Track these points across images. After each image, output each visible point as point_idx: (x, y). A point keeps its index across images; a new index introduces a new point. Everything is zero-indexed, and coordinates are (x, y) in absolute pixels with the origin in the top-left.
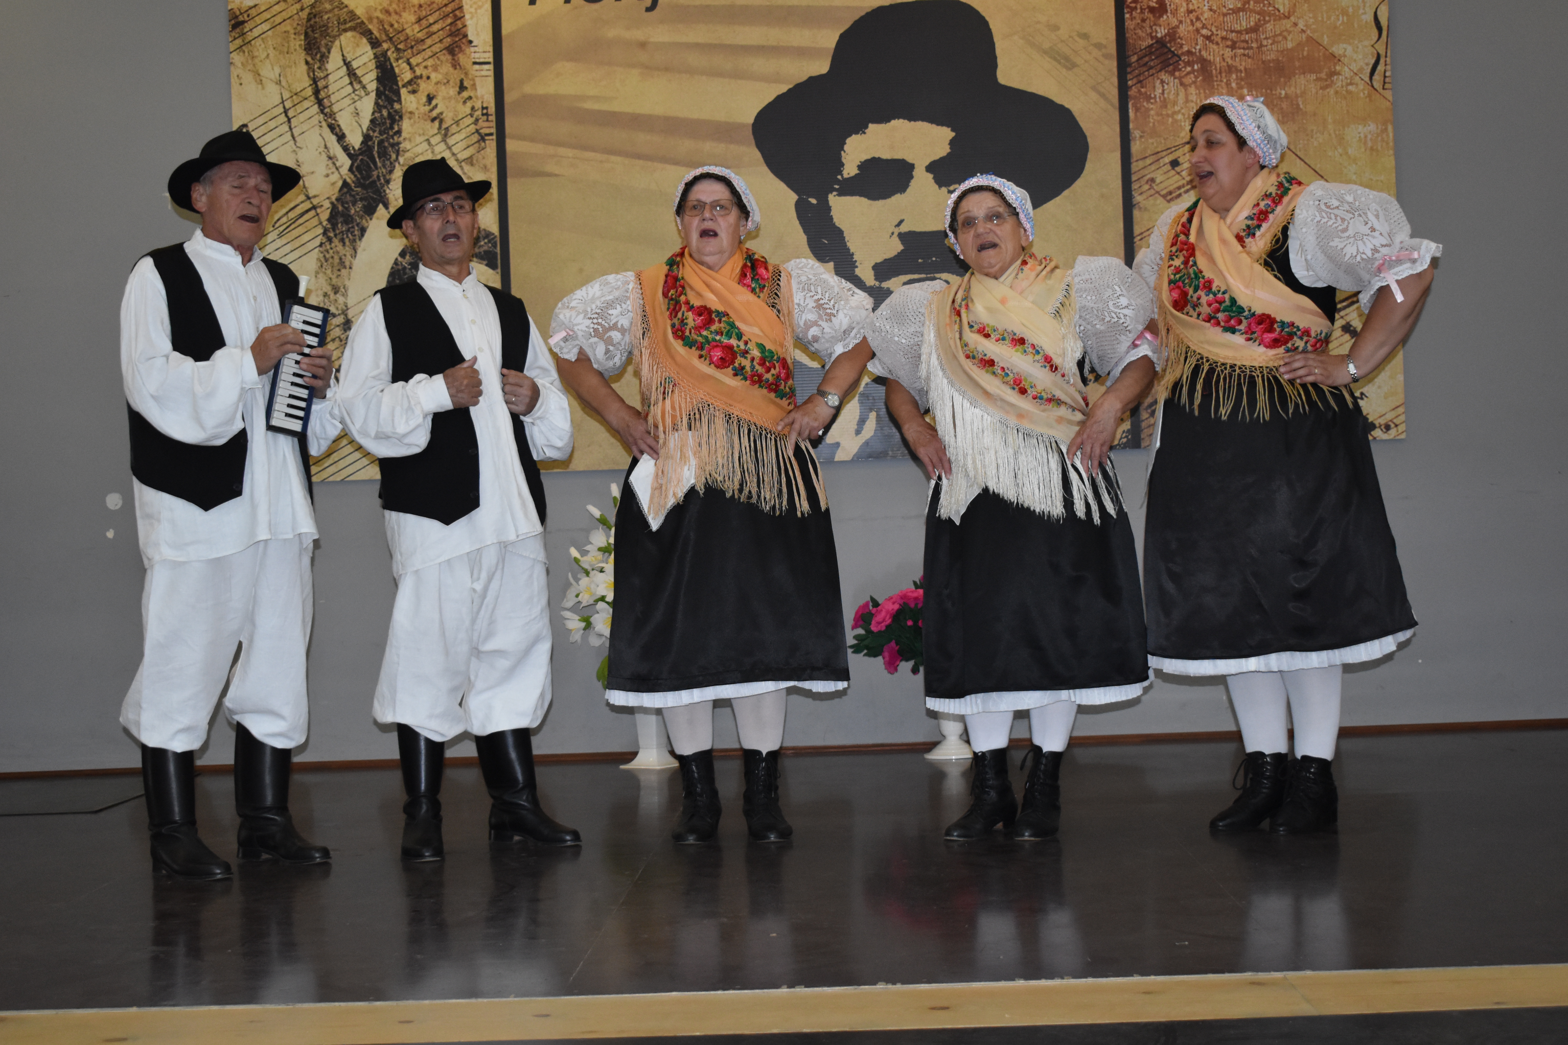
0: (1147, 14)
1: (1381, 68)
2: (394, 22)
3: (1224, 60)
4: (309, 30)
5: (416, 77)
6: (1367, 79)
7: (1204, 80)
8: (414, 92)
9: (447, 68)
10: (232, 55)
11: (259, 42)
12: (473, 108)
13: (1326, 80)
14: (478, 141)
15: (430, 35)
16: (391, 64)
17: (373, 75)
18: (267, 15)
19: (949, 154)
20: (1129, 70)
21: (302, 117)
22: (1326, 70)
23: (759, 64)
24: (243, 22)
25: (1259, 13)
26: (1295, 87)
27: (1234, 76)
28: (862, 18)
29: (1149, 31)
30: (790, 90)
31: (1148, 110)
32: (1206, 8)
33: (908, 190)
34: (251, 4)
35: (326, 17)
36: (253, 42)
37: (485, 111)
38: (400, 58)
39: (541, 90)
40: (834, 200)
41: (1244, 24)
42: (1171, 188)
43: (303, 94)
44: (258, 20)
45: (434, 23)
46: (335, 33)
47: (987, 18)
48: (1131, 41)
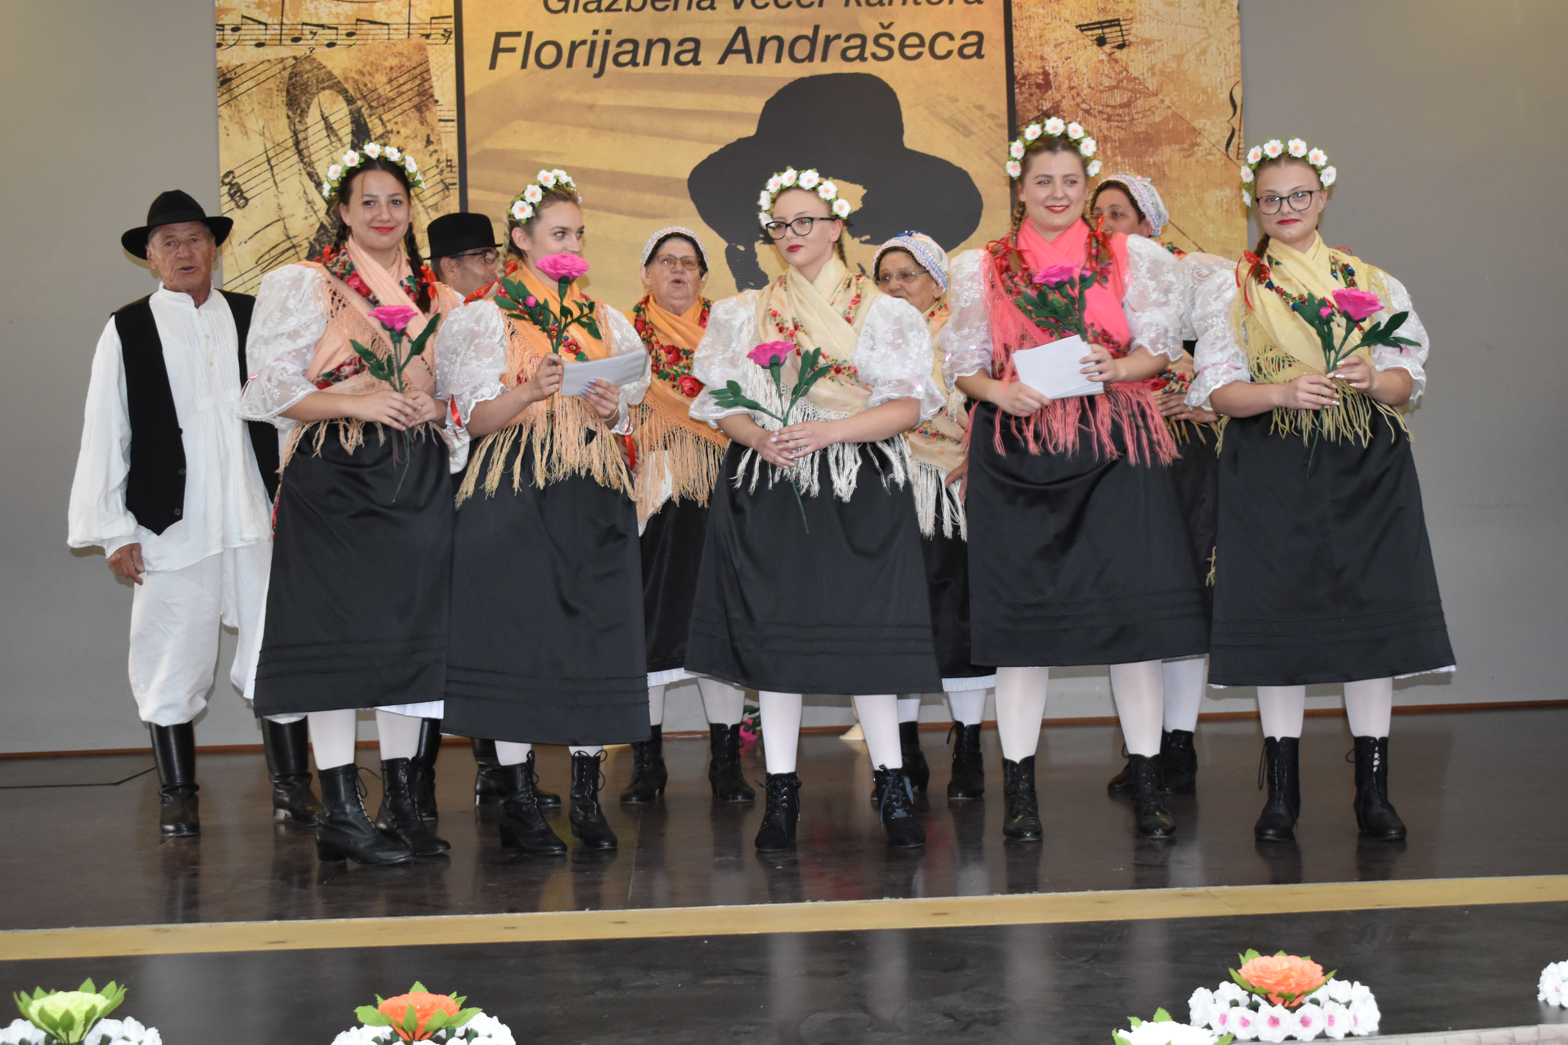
0: (1034, 90)
1: (1235, 140)
2: (367, 82)
3: (1100, 131)
4: (290, 88)
5: (388, 132)
6: (1224, 150)
9: (415, 124)
10: (220, 109)
11: (244, 98)
12: (438, 160)
13: (1188, 150)
14: (443, 190)
15: (400, 94)
16: (365, 120)
17: (348, 129)
18: (252, 73)
19: (861, 209)
21: (284, 165)
22: (1188, 142)
23: (694, 127)
24: (230, 80)
25: (1131, 91)
26: (1162, 156)
27: (1109, 145)
28: (785, 88)
29: (1036, 104)
30: (721, 150)
32: (1085, 85)
34: (239, 63)
35: (306, 76)
36: (239, 98)
37: (449, 163)
38: (373, 114)
39: (500, 145)
40: (759, 247)
43: (284, 145)
44: (244, 78)
45: (404, 84)
46: (314, 91)
47: (895, 90)
48: (1020, 113)
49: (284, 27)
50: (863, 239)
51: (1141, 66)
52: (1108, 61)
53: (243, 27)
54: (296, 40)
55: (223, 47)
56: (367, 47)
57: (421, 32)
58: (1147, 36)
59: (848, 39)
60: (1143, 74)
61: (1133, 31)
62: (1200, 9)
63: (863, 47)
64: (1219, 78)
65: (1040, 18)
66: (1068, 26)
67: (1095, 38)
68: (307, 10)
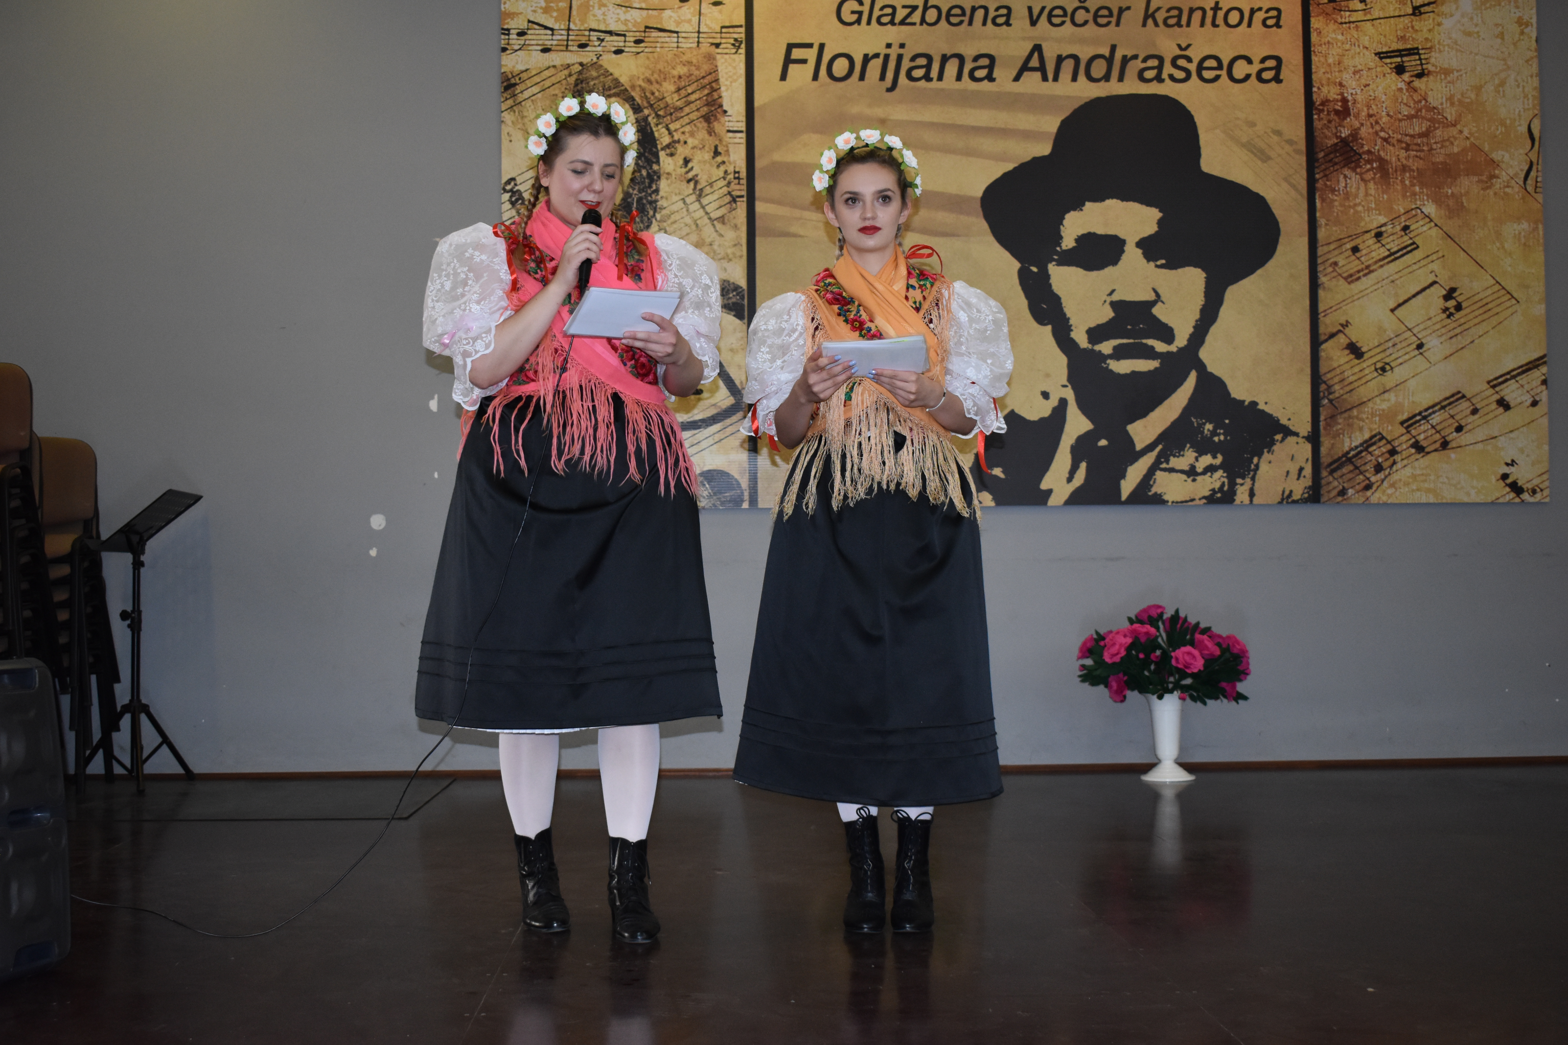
0: (1333, 116)
1: (1533, 174)
2: (655, 91)
3: (1399, 160)
5: (674, 142)
6: (1521, 183)
7: (1381, 177)
8: (672, 155)
9: (702, 134)
10: (503, 114)
11: (528, 103)
12: (726, 172)
13: (1487, 182)
14: (730, 203)
15: (689, 103)
16: (651, 129)
18: (537, 79)
19: (1157, 232)
20: (1316, 164)
22: (1487, 173)
23: (987, 144)
24: (515, 85)
25: (1429, 120)
26: (1460, 187)
27: (1408, 175)
28: (1081, 107)
29: (1334, 131)
30: (1015, 168)
31: (1333, 201)
32: (1384, 113)
33: (1120, 263)
34: (523, 68)
35: (592, 83)
36: (523, 103)
37: (737, 175)
38: (660, 123)
39: (789, 158)
40: (1053, 269)
41: (1417, 129)
42: (1352, 271)
44: (529, 84)
45: (692, 93)
47: (1193, 113)
48: (1318, 139)
49: (571, 33)
50: (1159, 263)
51: (1440, 96)
52: (1407, 90)
53: (529, 32)
54: (583, 46)
55: (508, 52)
56: (655, 54)
57: (711, 40)
58: (1446, 66)
59: (1145, 60)
60: (1442, 104)
61: (1433, 60)
62: (1499, 41)
63: (1160, 68)
64: (1517, 111)
65: (1339, 44)
66: (1367, 53)
67: (1394, 65)
68: (594, 16)
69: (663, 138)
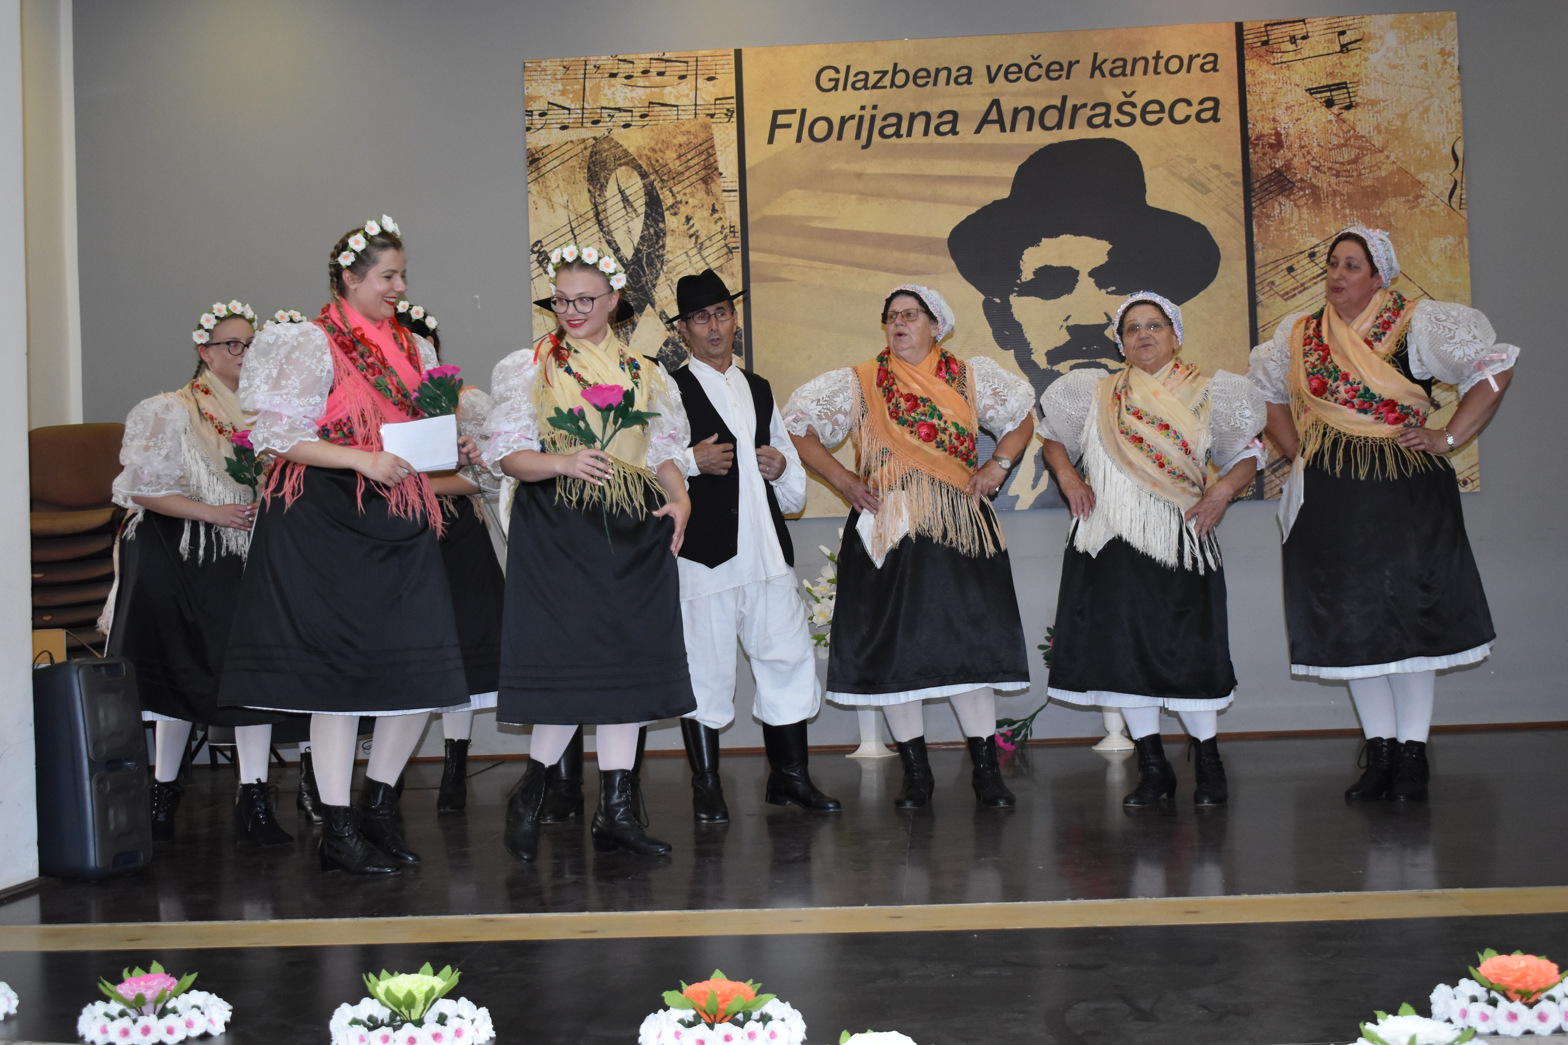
0: (1267, 149)
1: (1457, 192)
2: (659, 158)
3: (1330, 186)
4: (591, 165)
5: (677, 202)
6: (1447, 201)
7: (1313, 202)
8: (675, 214)
9: (701, 194)
10: (529, 186)
11: (551, 174)
12: (723, 227)
13: (1413, 202)
14: (727, 254)
15: (689, 168)
16: (657, 192)
17: (642, 201)
18: (557, 153)
19: (1107, 262)
20: (1253, 194)
21: (585, 235)
22: (1413, 194)
23: (953, 191)
24: (538, 159)
25: (1358, 148)
26: (1388, 207)
27: (1338, 199)
28: (1036, 153)
29: (1269, 162)
30: (978, 211)
31: (1269, 226)
32: (1315, 144)
33: (1074, 291)
34: (545, 145)
35: (604, 155)
36: (546, 175)
37: (732, 229)
38: (665, 187)
39: (778, 212)
40: (1014, 299)
41: (1346, 157)
42: (1288, 289)
43: (586, 216)
44: (550, 157)
45: (691, 159)
46: (612, 167)
47: (1137, 153)
48: (1254, 171)
49: (585, 111)
50: (1109, 290)
51: (1367, 125)
52: (1336, 121)
53: (549, 112)
54: (596, 122)
55: (532, 131)
56: (659, 127)
57: (707, 112)
58: (1373, 97)
59: (1093, 108)
60: (1369, 132)
61: (1360, 93)
62: (1423, 71)
63: (1107, 114)
64: (1441, 135)
65: (1272, 83)
66: (1298, 90)
67: (1323, 100)
68: (605, 95)
69: (667, 199)
